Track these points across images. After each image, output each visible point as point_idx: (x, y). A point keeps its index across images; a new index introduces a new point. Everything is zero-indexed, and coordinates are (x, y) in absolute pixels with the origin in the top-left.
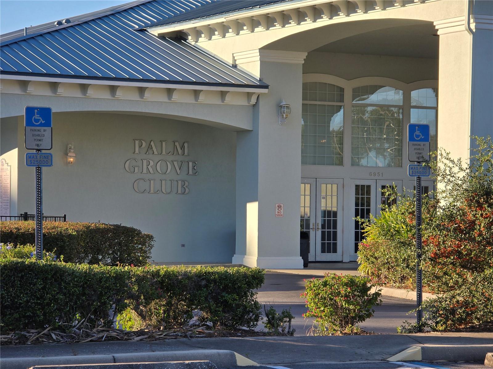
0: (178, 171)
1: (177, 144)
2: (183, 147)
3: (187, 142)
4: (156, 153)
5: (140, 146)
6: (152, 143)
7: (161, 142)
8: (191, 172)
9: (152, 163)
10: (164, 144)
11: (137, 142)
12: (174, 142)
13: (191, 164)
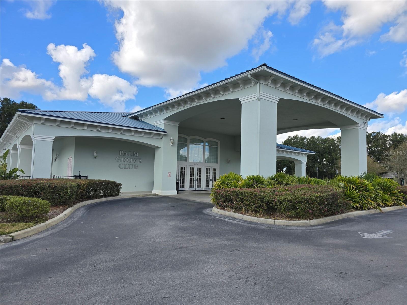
0: (135, 162)
1: (134, 153)
2: (136, 154)
3: (138, 152)
4: (127, 155)
5: (121, 153)
6: (126, 152)
7: (129, 152)
8: (139, 162)
9: (125, 159)
10: (130, 152)
11: (120, 151)
12: (134, 152)
13: (139, 159)
